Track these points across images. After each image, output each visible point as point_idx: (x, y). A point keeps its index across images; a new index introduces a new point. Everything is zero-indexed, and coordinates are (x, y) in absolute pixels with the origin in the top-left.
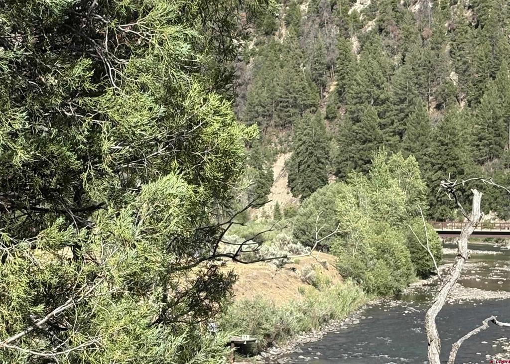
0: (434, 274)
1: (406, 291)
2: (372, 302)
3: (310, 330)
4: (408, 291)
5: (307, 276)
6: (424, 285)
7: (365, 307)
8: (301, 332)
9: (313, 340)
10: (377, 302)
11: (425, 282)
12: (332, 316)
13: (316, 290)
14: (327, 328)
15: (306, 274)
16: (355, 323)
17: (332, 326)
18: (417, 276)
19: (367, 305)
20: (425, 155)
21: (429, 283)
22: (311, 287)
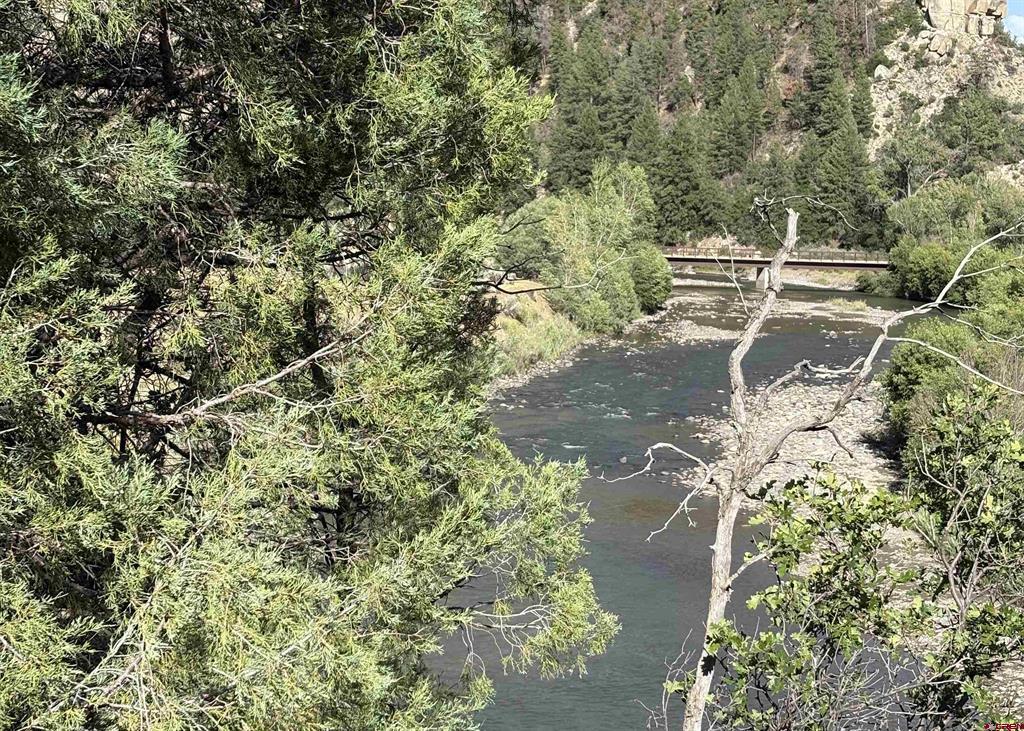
0: (661, 309)
1: (628, 329)
2: (588, 342)
3: (514, 373)
4: (631, 329)
5: (511, 309)
6: (650, 322)
7: (579, 347)
8: (503, 376)
9: (517, 385)
10: (594, 341)
11: (651, 318)
12: (540, 356)
13: (522, 326)
14: (535, 371)
15: (510, 306)
16: (567, 365)
17: (540, 369)
18: (642, 310)
19: (582, 344)
20: (653, 166)
21: (656, 319)
22: (516, 321)
